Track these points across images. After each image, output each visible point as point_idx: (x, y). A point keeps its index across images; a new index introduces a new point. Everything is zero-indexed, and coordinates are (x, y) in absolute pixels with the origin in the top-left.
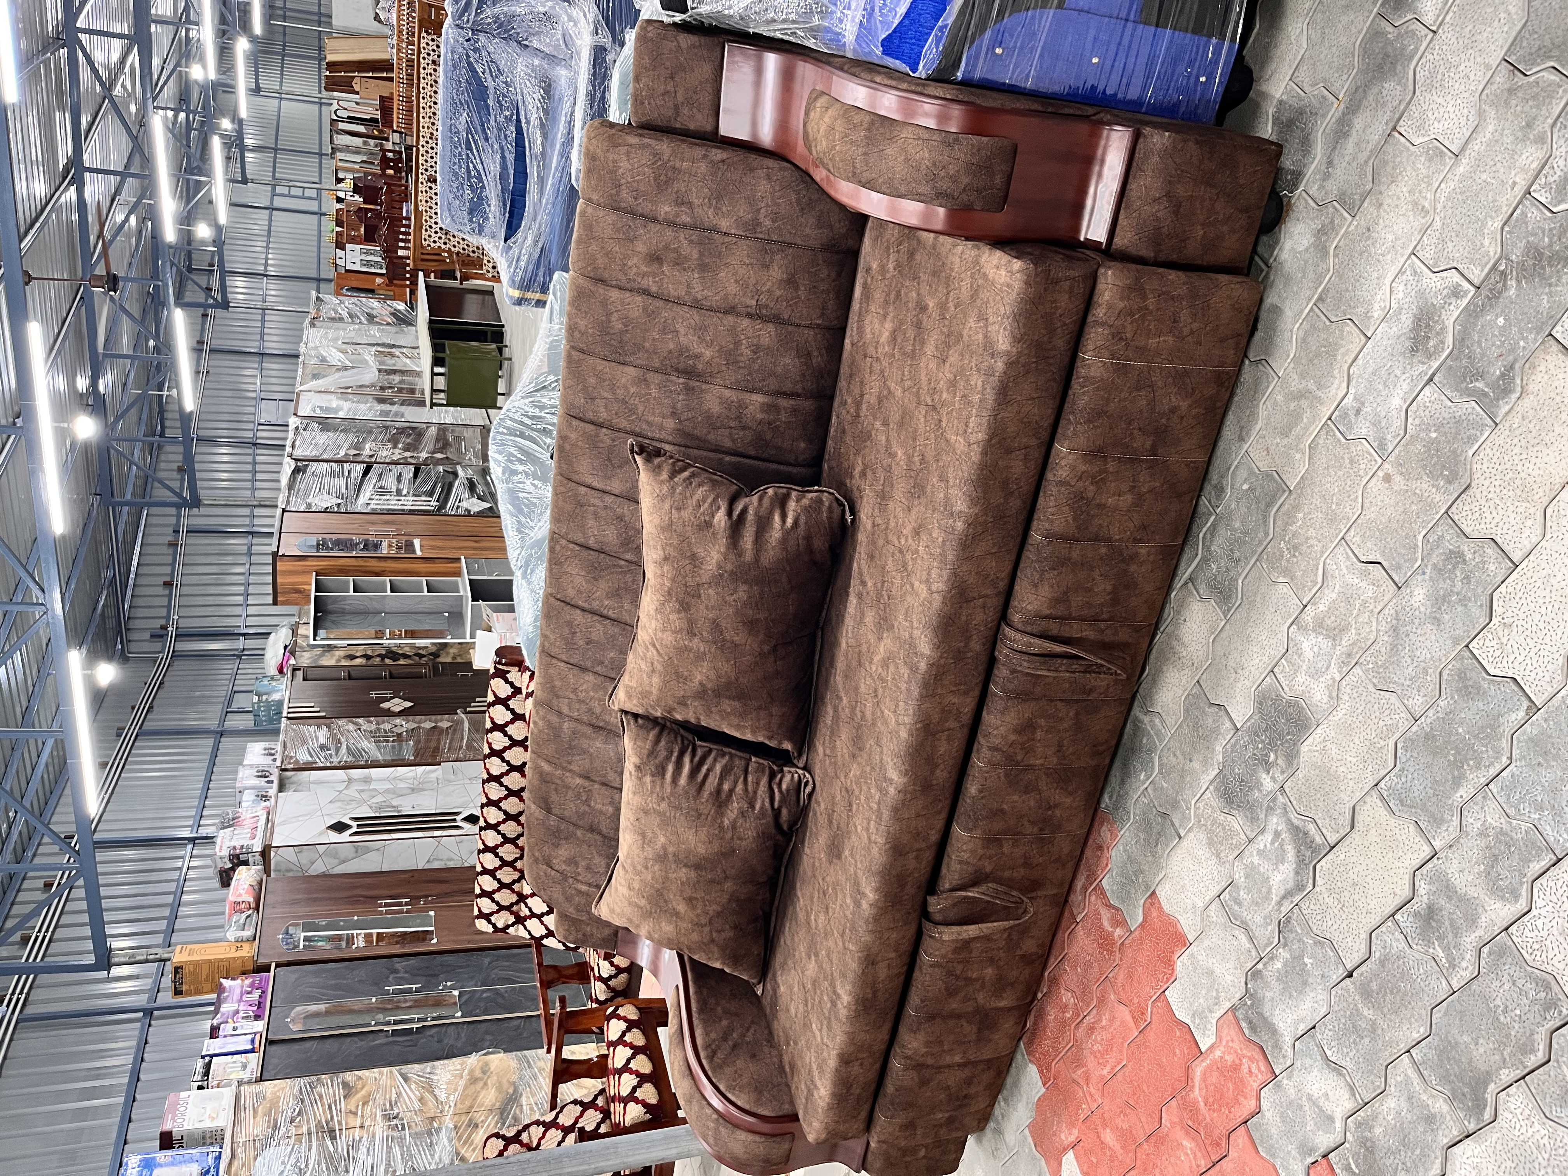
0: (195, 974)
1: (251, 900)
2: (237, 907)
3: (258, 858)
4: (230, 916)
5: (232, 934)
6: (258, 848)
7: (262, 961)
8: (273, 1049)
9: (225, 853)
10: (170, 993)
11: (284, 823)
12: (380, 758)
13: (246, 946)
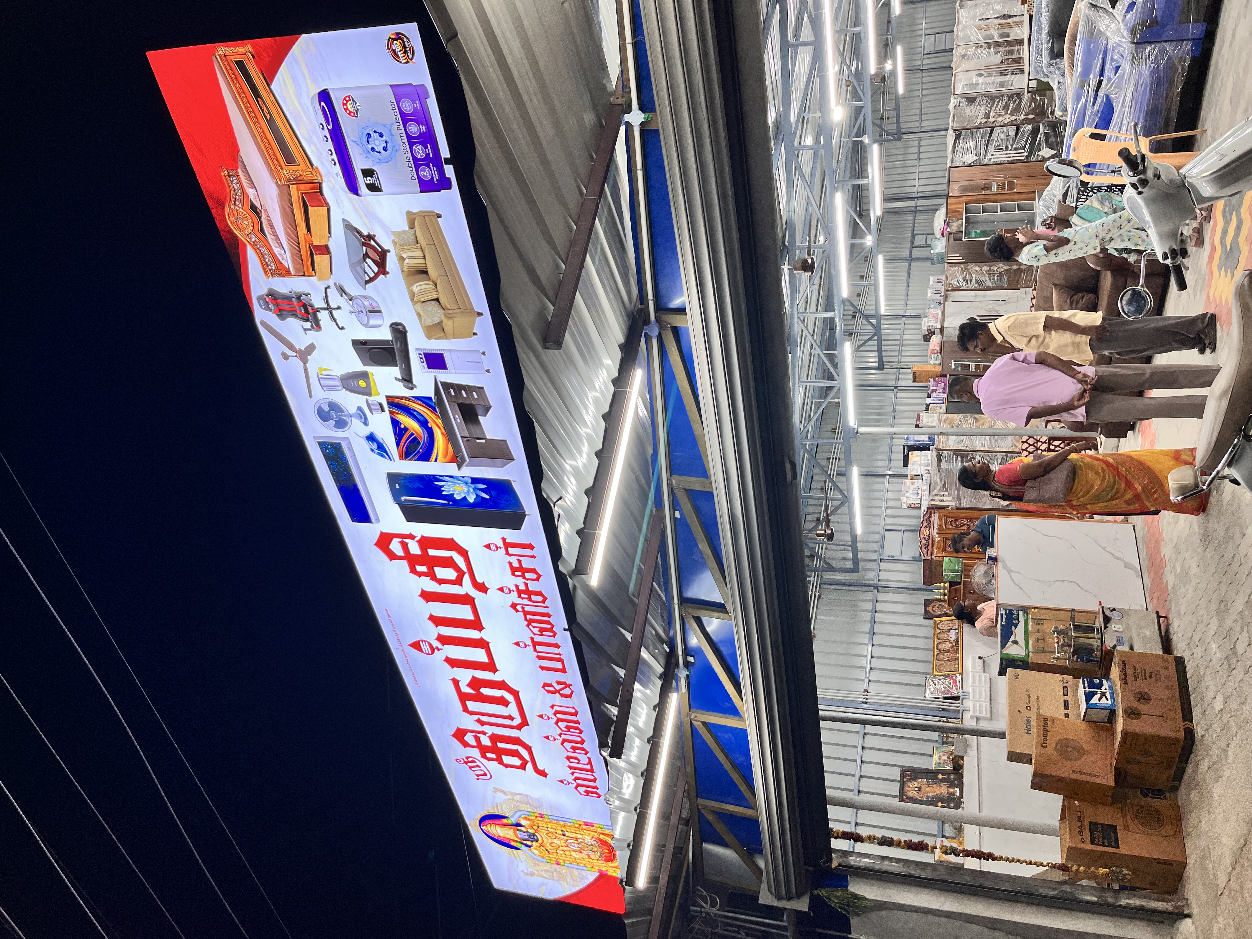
0: (920, 375)
1: (938, 349)
2: (933, 352)
3: (939, 331)
4: (931, 355)
5: (932, 362)
6: (939, 327)
7: (944, 373)
8: (950, 404)
9: (926, 328)
10: (911, 381)
11: (948, 317)
12: (991, 285)
13: (938, 367)
